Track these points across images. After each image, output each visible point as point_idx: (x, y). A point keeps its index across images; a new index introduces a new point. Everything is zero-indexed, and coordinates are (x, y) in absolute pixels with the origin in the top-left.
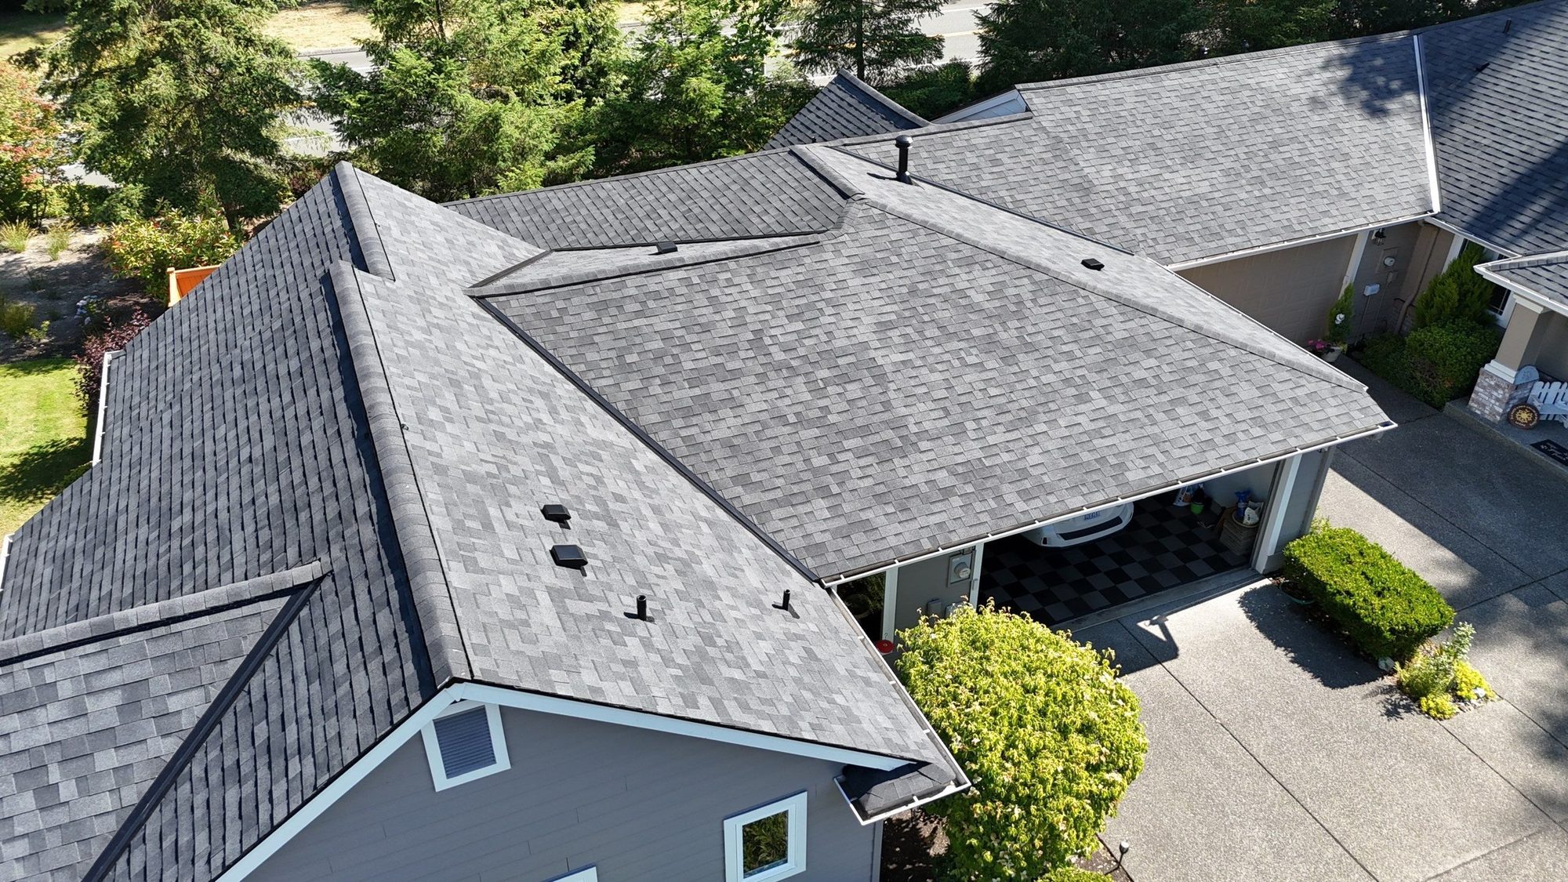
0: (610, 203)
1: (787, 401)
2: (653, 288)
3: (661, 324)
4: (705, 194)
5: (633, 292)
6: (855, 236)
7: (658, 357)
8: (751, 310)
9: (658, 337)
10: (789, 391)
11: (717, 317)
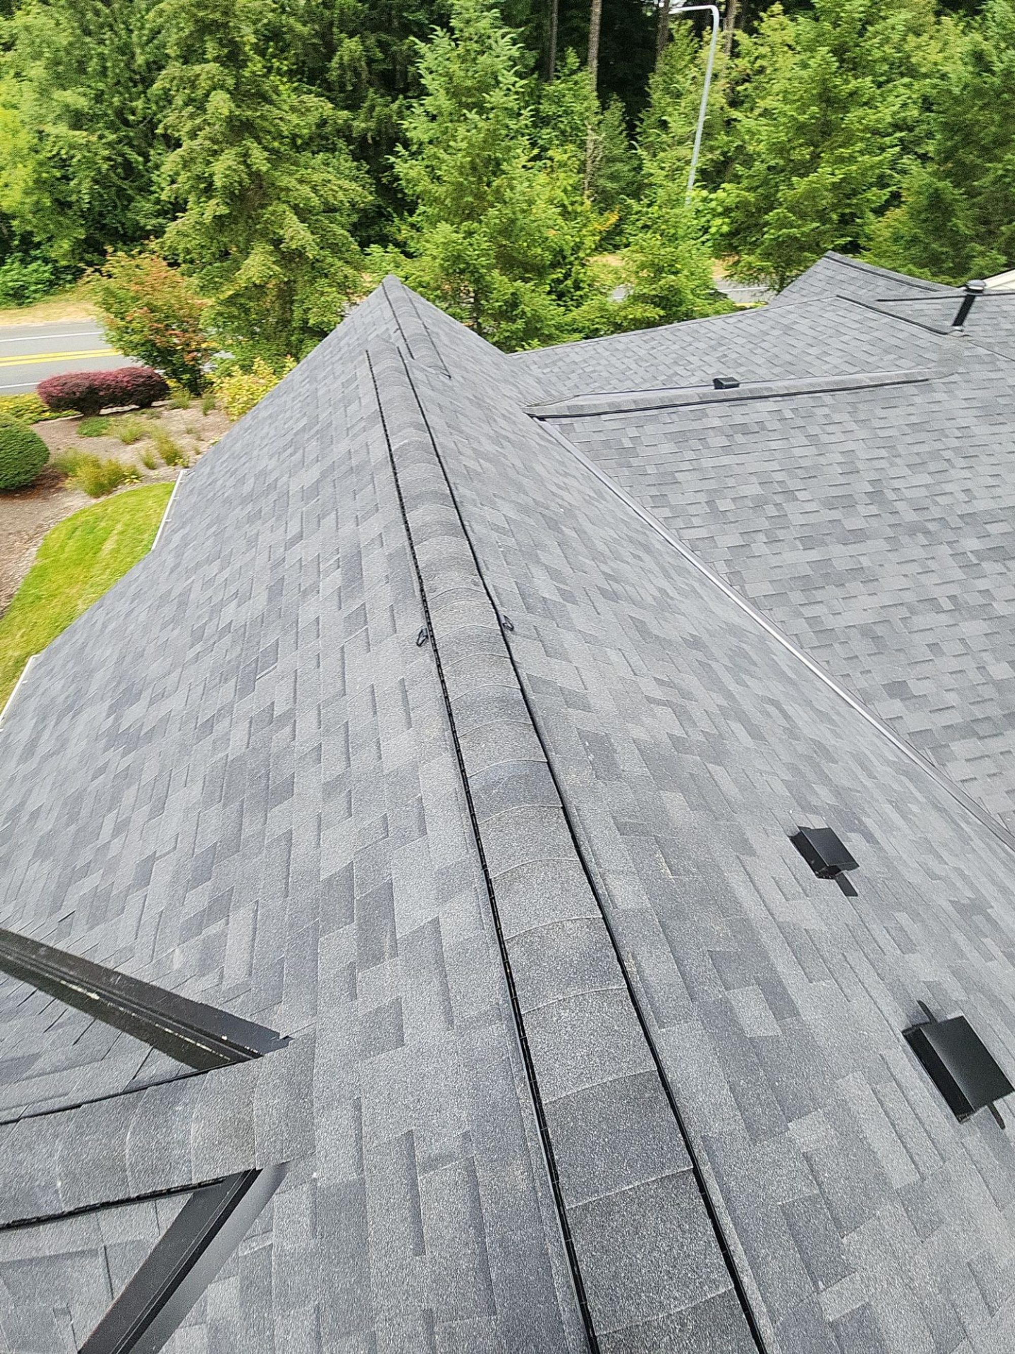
1: (935, 578)
2: (739, 420)
3: (753, 463)
5: (717, 423)
7: (759, 504)
8: (862, 455)
9: (754, 479)
10: (932, 564)
11: (822, 460)
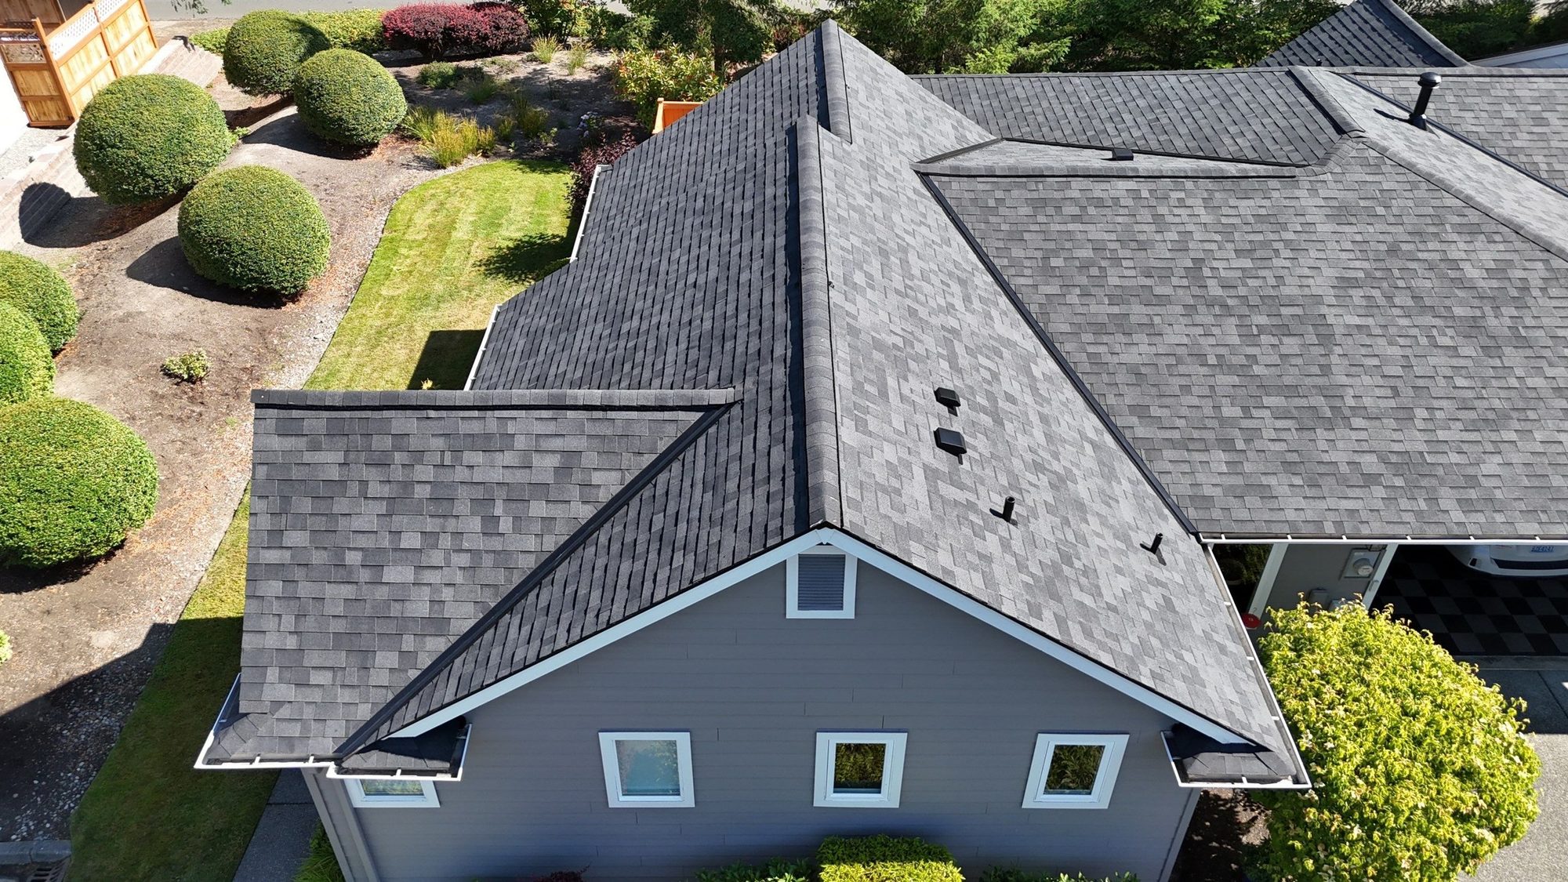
0: (1074, 99)
1: (1212, 341)
2: (1097, 194)
3: (1095, 232)
4: (1178, 105)
5: (1076, 194)
6: (1340, 177)
7: (1084, 267)
8: (1197, 236)
9: (1090, 246)
10: (1216, 331)
11: (1158, 237)
